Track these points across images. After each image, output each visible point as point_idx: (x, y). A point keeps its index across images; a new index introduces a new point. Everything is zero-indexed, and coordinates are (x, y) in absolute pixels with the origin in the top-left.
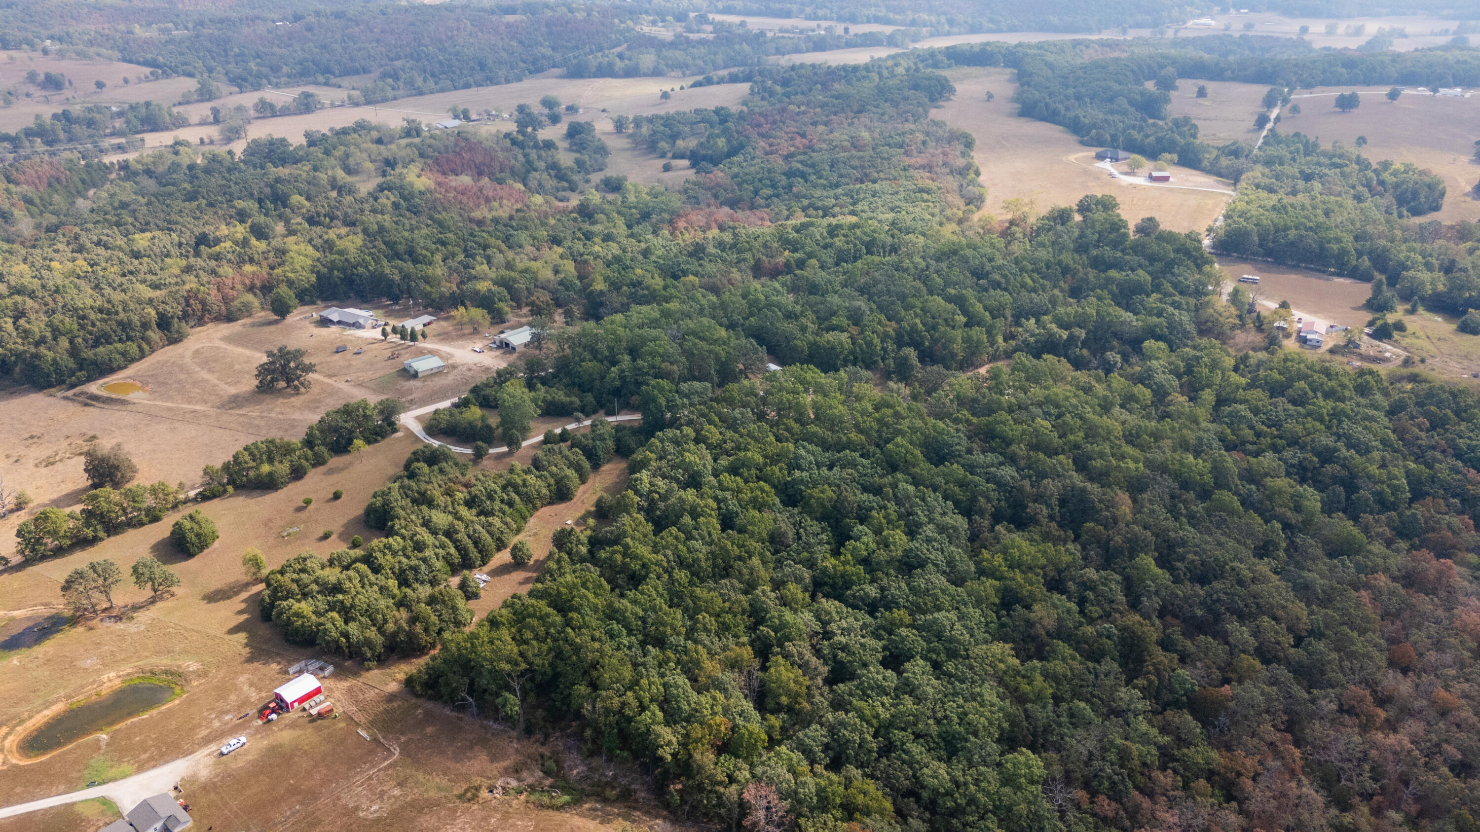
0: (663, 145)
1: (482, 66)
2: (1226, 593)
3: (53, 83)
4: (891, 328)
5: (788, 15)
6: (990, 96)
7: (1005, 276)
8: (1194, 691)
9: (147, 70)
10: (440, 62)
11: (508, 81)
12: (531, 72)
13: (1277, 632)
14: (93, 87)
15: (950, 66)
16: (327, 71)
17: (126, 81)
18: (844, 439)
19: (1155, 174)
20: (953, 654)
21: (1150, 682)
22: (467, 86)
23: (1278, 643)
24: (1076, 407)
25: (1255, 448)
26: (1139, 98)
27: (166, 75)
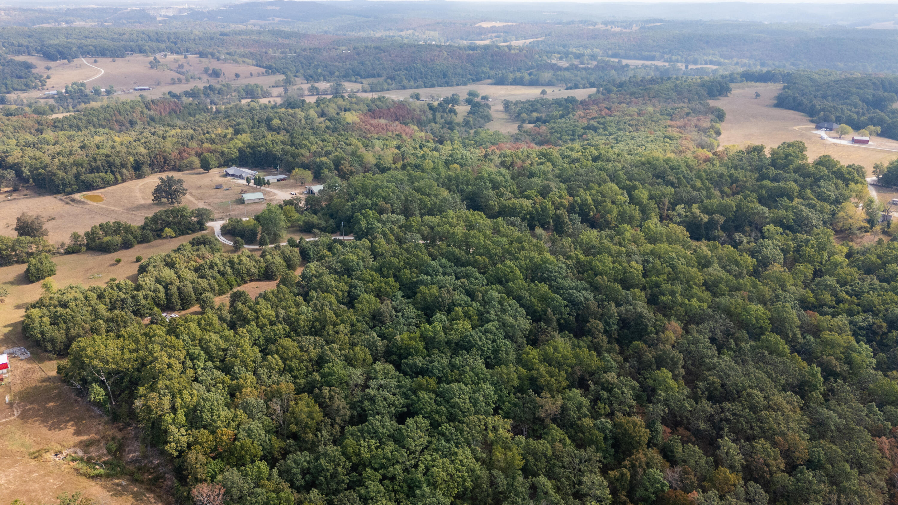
0: (524, 115)
1: (445, 75)
2: (734, 414)
3: (216, 74)
4: (567, 200)
5: (653, 58)
6: (758, 95)
7: (679, 179)
8: (663, 491)
9: (264, 70)
10: (421, 73)
11: (457, 85)
12: (473, 81)
13: (768, 455)
14: (234, 77)
15: (742, 81)
16: (359, 74)
17: (251, 75)
18: (472, 259)
19: (857, 138)
20: (452, 418)
21: (623, 475)
22: (433, 86)
23: (768, 465)
24: (671, 258)
25: (831, 310)
26: (870, 97)
27: (274, 73)
